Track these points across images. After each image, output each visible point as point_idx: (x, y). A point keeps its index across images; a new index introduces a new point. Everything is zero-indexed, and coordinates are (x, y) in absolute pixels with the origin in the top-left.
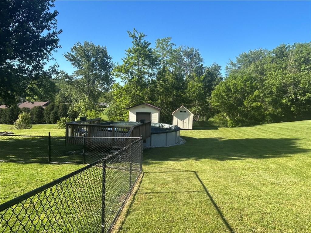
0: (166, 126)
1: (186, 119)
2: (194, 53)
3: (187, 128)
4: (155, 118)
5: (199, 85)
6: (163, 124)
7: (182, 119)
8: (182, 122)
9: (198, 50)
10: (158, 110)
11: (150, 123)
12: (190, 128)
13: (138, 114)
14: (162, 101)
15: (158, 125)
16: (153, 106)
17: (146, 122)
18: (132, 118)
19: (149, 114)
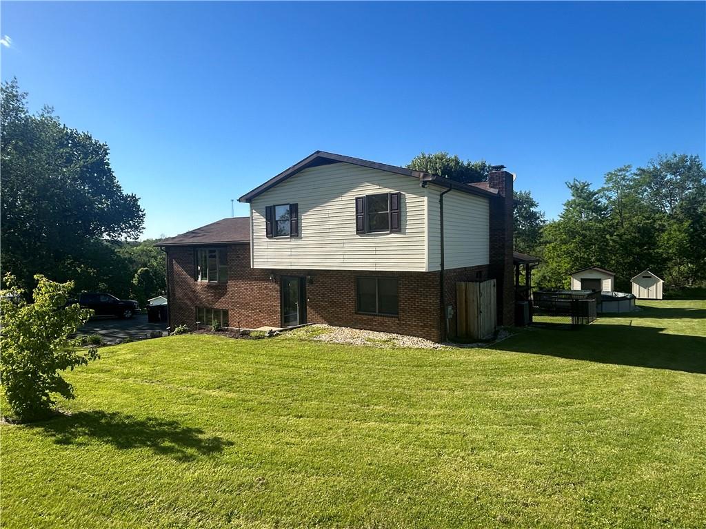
0: (621, 295)
1: (652, 287)
2: (688, 163)
3: (646, 297)
4: (607, 286)
5: (680, 237)
6: (616, 293)
7: (646, 286)
8: (646, 290)
9: (698, 157)
10: (611, 275)
11: (601, 292)
12: (658, 298)
13: (583, 281)
14: (617, 262)
15: (610, 294)
16: (604, 271)
17: (597, 291)
18: (577, 285)
19: (599, 282)
